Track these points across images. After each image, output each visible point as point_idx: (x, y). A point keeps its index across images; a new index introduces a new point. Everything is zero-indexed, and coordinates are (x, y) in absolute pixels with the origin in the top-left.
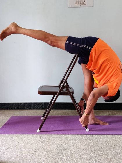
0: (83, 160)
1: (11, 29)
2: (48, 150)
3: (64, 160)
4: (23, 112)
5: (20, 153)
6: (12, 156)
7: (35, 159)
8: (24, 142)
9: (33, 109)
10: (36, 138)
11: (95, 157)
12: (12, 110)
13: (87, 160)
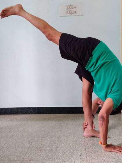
0: (74, 156)
1: (15, 9)
2: (41, 149)
3: (56, 157)
4: (16, 116)
5: (14, 151)
6: (6, 154)
7: (28, 156)
8: (18, 142)
9: (26, 114)
10: (29, 139)
11: (86, 154)
12: (6, 115)
13: (78, 156)
